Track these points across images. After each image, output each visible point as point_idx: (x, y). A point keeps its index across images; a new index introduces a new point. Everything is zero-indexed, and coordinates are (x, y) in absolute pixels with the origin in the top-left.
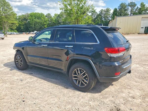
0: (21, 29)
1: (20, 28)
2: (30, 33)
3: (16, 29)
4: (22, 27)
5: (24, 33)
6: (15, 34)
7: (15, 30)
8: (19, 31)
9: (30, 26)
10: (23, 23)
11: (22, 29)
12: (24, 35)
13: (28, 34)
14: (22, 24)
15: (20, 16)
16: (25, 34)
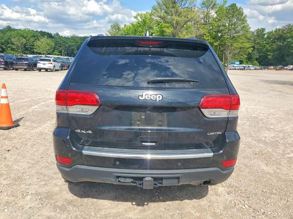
0: (267, 60)
1: (266, 56)
2: (285, 68)
3: (257, 59)
4: (270, 55)
5: (272, 67)
6: (251, 68)
7: (255, 61)
8: (263, 63)
9: (290, 52)
10: (274, 46)
11: (270, 60)
12: (269, 71)
13: (279, 70)
14: (272, 48)
15: (272, 32)
16: (274, 69)
